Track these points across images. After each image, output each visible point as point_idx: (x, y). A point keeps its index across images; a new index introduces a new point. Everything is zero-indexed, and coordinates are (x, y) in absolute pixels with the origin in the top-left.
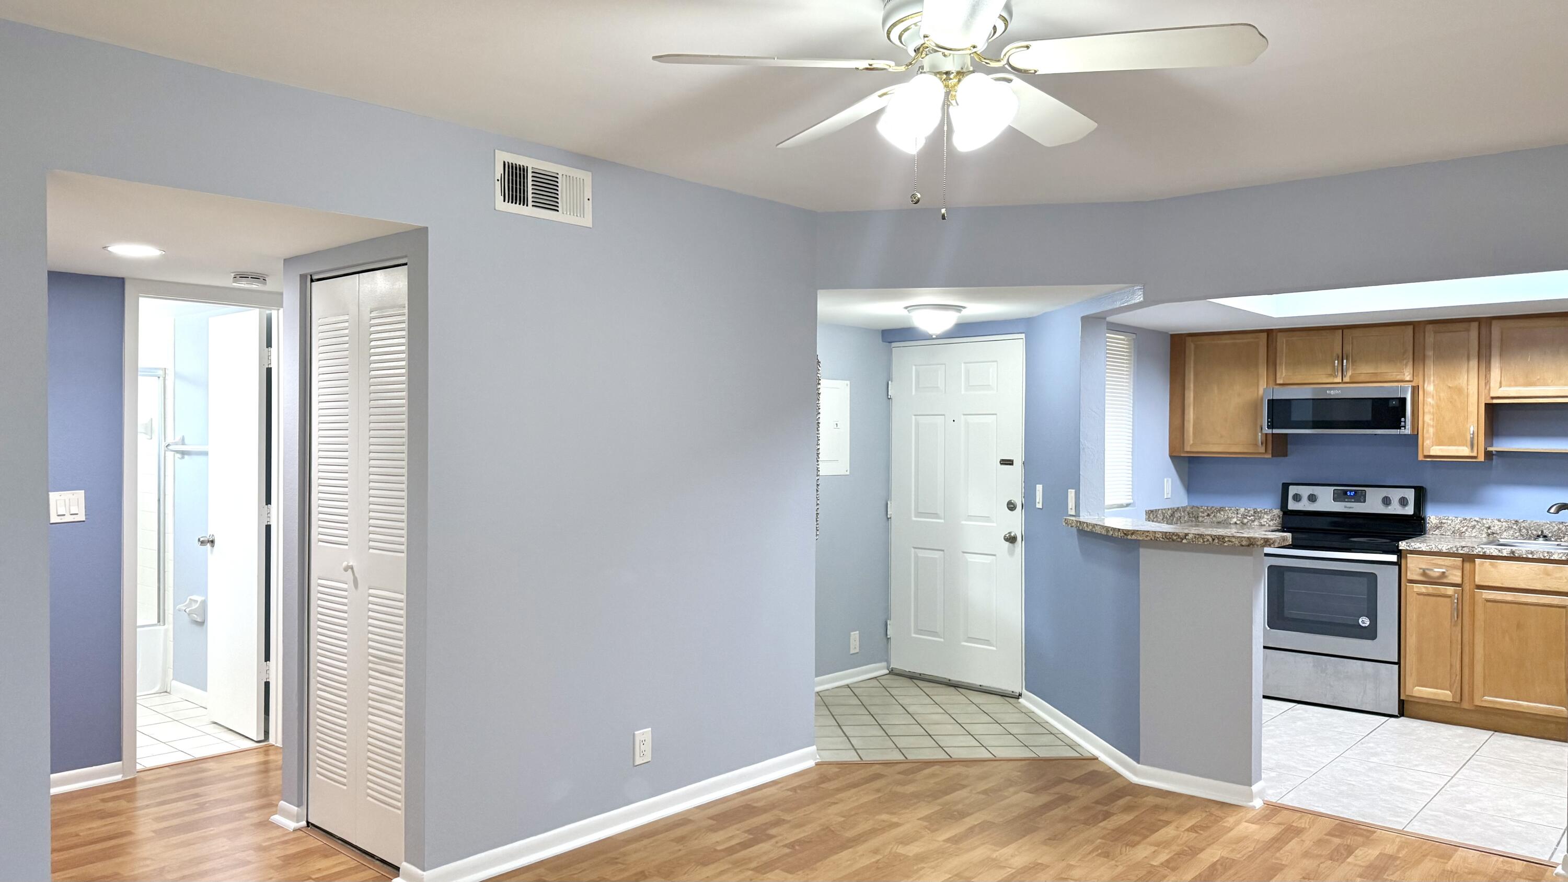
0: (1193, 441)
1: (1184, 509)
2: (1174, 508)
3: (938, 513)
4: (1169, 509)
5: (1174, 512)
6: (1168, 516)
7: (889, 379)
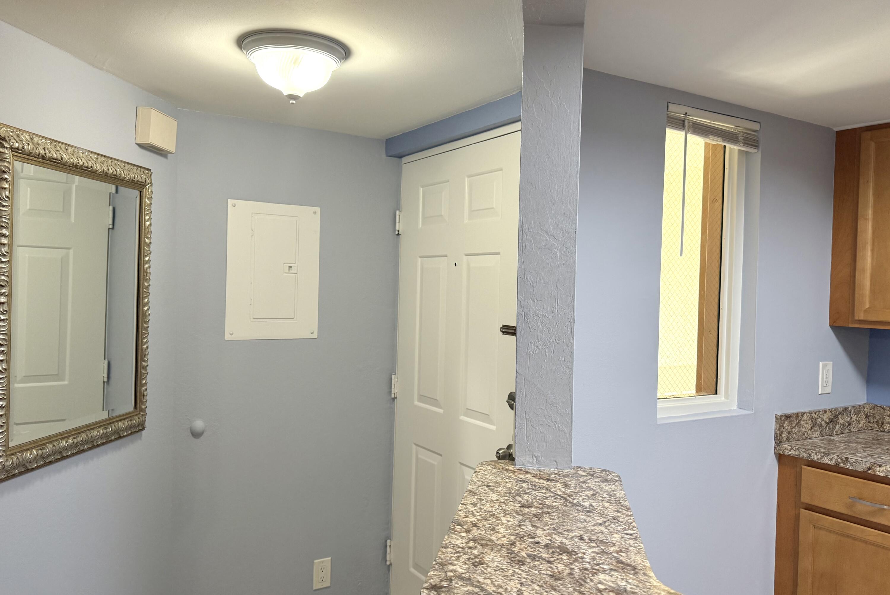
0: (870, 302)
1: (858, 410)
2: (836, 410)
3: (438, 399)
4: (825, 412)
5: (836, 417)
6: (823, 423)
7: (398, 207)
